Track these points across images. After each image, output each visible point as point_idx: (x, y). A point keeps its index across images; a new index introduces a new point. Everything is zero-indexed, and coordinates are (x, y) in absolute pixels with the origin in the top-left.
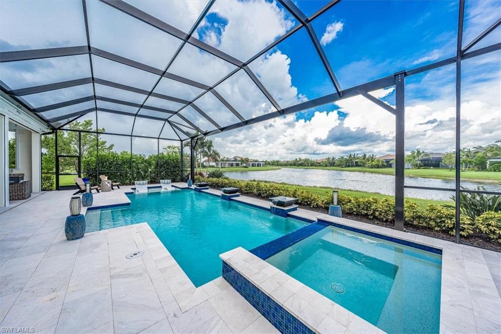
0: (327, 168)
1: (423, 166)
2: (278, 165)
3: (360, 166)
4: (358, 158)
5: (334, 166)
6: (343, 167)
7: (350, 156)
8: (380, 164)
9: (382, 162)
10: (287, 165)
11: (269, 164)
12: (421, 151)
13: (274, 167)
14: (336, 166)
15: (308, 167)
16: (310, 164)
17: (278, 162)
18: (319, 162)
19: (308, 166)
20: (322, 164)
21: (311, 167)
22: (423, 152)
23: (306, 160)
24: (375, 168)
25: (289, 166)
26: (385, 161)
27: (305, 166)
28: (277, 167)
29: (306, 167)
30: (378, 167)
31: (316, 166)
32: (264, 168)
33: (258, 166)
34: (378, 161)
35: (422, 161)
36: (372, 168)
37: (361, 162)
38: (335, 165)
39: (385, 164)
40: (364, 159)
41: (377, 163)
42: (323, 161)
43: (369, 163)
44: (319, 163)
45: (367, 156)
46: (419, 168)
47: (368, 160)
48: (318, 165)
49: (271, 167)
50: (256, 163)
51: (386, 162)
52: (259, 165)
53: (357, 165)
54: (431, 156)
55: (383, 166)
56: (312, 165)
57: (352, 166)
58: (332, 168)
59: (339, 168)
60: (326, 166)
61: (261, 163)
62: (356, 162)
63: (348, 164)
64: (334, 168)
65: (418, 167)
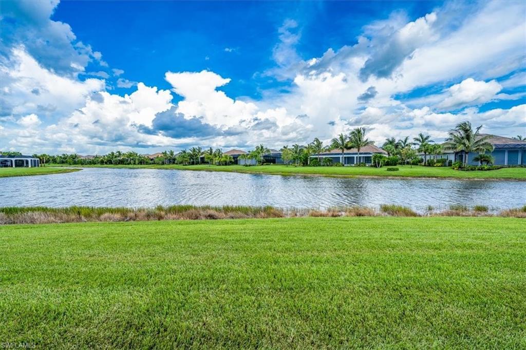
0: (165, 166)
1: (265, 162)
2: (75, 163)
3: (207, 163)
4: (203, 153)
5: (174, 163)
6: (186, 165)
7: (194, 150)
8: (228, 160)
9: (230, 158)
10: (95, 163)
11: (54, 161)
12: (264, 147)
13: (65, 167)
14: (177, 164)
15: (135, 166)
16: (137, 162)
17: (74, 157)
18: (151, 158)
19: (135, 164)
20: (156, 160)
21: (140, 166)
22: (266, 149)
23: (130, 155)
24: (223, 165)
25: (99, 165)
26: (232, 157)
27: (128, 164)
28: (72, 167)
29: (130, 166)
30: (226, 164)
31: (147, 163)
32: (36, 169)
33: (16, 166)
34: (226, 157)
35: (264, 157)
36: (220, 165)
37: (209, 158)
38: (176, 162)
39: (233, 160)
40: (211, 154)
41: (225, 159)
42: (158, 157)
43: (216, 160)
44: (152, 160)
45: (214, 151)
46: (262, 165)
47: (215, 156)
48: (151, 162)
49: (59, 167)
50: (13, 159)
51: (234, 158)
52: (20, 164)
53: (203, 161)
54: (272, 152)
55: (231, 163)
56: (141, 163)
57: (197, 164)
58: (171, 166)
59: (181, 166)
60: (163, 163)
61: (29, 159)
62: (202, 159)
63: (192, 160)
64: (175, 166)
65: (262, 163)
